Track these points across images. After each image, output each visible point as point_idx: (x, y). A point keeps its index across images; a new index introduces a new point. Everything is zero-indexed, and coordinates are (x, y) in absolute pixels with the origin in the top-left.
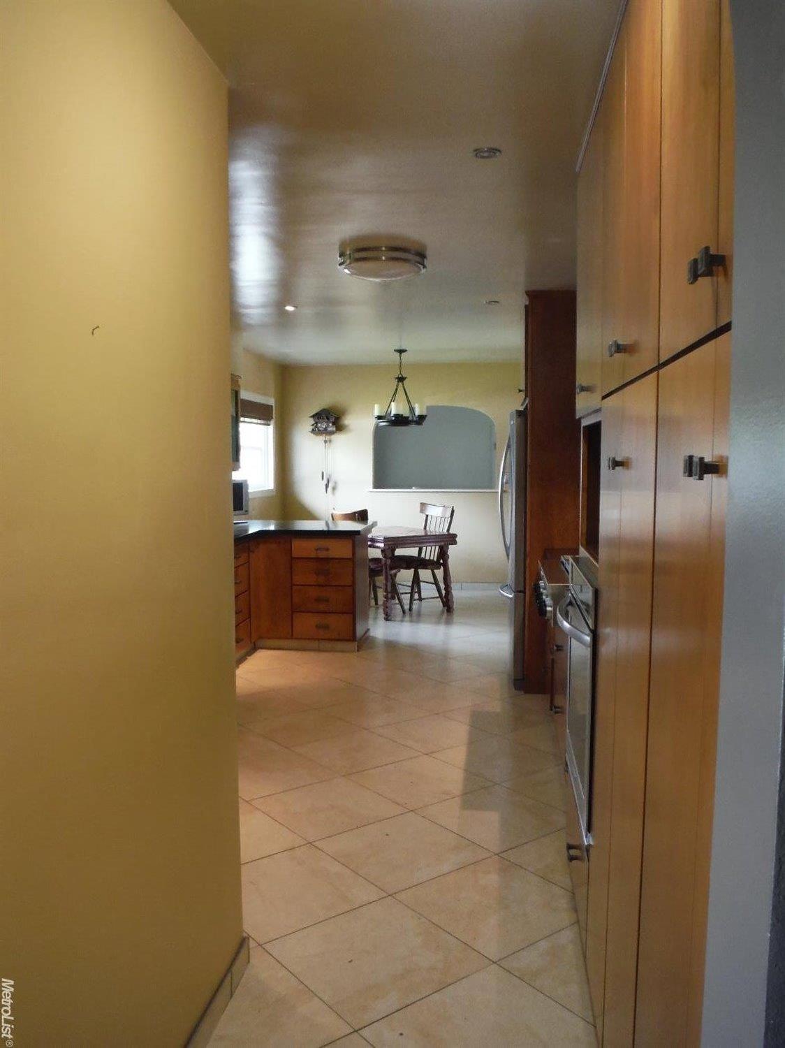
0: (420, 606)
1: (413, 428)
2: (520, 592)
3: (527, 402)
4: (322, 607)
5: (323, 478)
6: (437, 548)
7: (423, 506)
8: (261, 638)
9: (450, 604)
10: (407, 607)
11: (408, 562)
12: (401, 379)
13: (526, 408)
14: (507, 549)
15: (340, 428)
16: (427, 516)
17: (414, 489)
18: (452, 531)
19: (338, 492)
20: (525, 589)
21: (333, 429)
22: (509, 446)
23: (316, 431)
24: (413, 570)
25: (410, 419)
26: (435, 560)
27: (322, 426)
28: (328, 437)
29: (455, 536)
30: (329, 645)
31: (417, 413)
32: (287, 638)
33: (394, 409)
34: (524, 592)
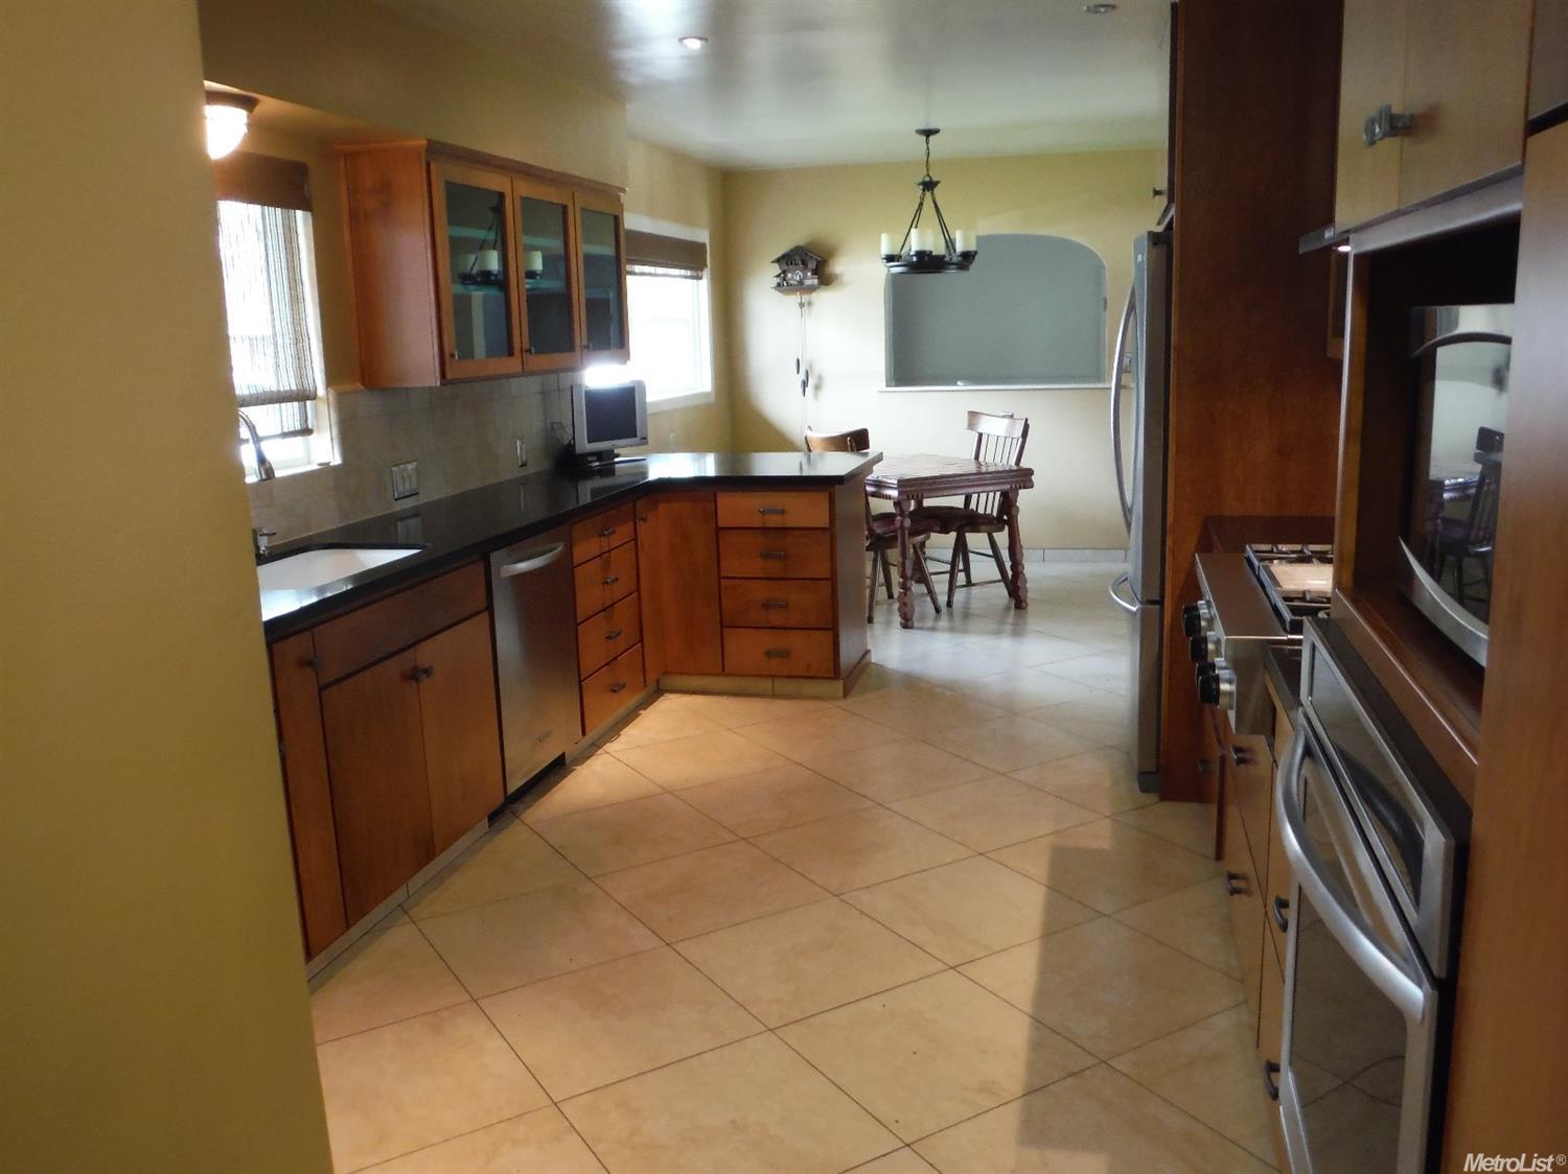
0: (968, 599)
1: (952, 274)
2: (1152, 602)
3: (1172, 212)
4: (776, 618)
5: (798, 372)
6: (998, 494)
7: (973, 416)
8: (666, 673)
9: (1020, 593)
10: (942, 599)
11: (945, 520)
12: (929, 185)
13: (1169, 227)
14: (1127, 511)
15: (825, 279)
16: (981, 435)
17: (960, 385)
18: (1024, 464)
19: (824, 394)
20: (1162, 597)
21: (812, 281)
22: (1132, 308)
23: (783, 286)
24: (953, 535)
25: (947, 259)
26: (995, 514)
27: (795, 276)
28: (805, 298)
29: (1030, 472)
30: (790, 686)
31: (959, 248)
32: (714, 675)
33: (915, 244)
34: (1161, 602)
